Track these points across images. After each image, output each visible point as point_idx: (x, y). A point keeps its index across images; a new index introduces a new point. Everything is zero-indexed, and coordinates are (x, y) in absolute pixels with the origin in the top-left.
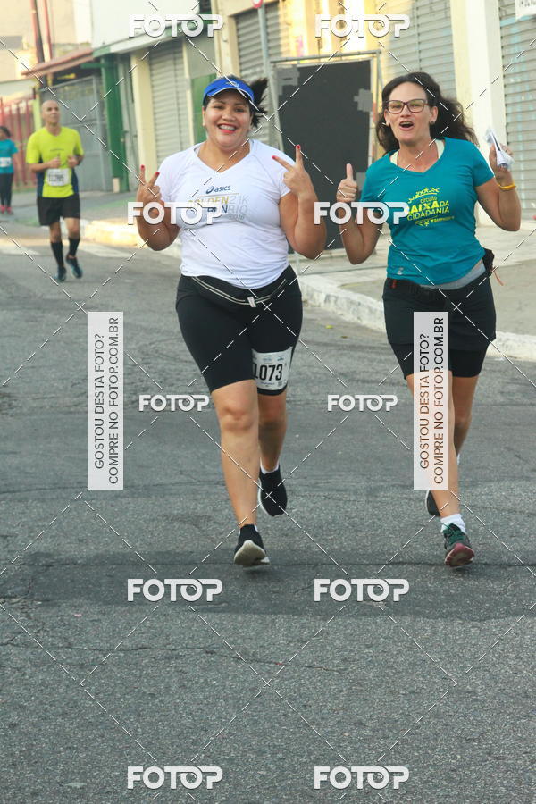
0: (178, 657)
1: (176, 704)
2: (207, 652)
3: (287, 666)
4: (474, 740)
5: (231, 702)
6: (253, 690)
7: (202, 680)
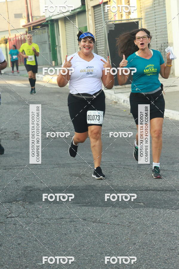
0: (74, 221)
1: (73, 237)
2: (84, 220)
3: (110, 224)
4: (173, 250)
5: (91, 236)
6: (99, 232)
7: (82, 229)
